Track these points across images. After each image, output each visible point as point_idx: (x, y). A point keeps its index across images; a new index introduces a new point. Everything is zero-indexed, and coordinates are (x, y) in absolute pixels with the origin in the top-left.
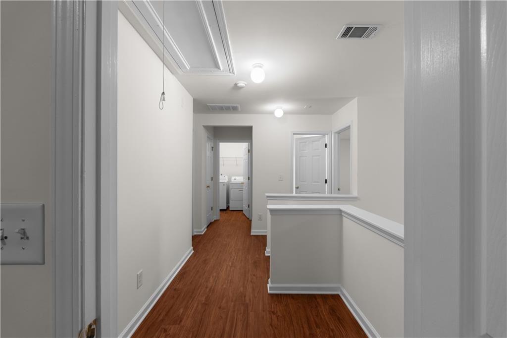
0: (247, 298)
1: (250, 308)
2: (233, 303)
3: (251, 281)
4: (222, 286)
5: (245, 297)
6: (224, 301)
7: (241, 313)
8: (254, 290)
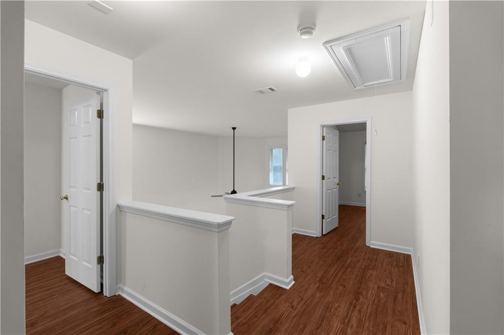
0: (317, 285)
1: (318, 279)
2: (332, 286)
3: (302, 299)
4: (339, 306)
5: (318, 287)
6: (340, 290)
7: (328, 278)
8: (306, 290)
